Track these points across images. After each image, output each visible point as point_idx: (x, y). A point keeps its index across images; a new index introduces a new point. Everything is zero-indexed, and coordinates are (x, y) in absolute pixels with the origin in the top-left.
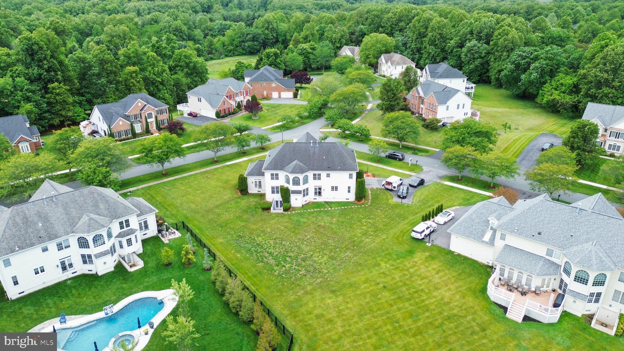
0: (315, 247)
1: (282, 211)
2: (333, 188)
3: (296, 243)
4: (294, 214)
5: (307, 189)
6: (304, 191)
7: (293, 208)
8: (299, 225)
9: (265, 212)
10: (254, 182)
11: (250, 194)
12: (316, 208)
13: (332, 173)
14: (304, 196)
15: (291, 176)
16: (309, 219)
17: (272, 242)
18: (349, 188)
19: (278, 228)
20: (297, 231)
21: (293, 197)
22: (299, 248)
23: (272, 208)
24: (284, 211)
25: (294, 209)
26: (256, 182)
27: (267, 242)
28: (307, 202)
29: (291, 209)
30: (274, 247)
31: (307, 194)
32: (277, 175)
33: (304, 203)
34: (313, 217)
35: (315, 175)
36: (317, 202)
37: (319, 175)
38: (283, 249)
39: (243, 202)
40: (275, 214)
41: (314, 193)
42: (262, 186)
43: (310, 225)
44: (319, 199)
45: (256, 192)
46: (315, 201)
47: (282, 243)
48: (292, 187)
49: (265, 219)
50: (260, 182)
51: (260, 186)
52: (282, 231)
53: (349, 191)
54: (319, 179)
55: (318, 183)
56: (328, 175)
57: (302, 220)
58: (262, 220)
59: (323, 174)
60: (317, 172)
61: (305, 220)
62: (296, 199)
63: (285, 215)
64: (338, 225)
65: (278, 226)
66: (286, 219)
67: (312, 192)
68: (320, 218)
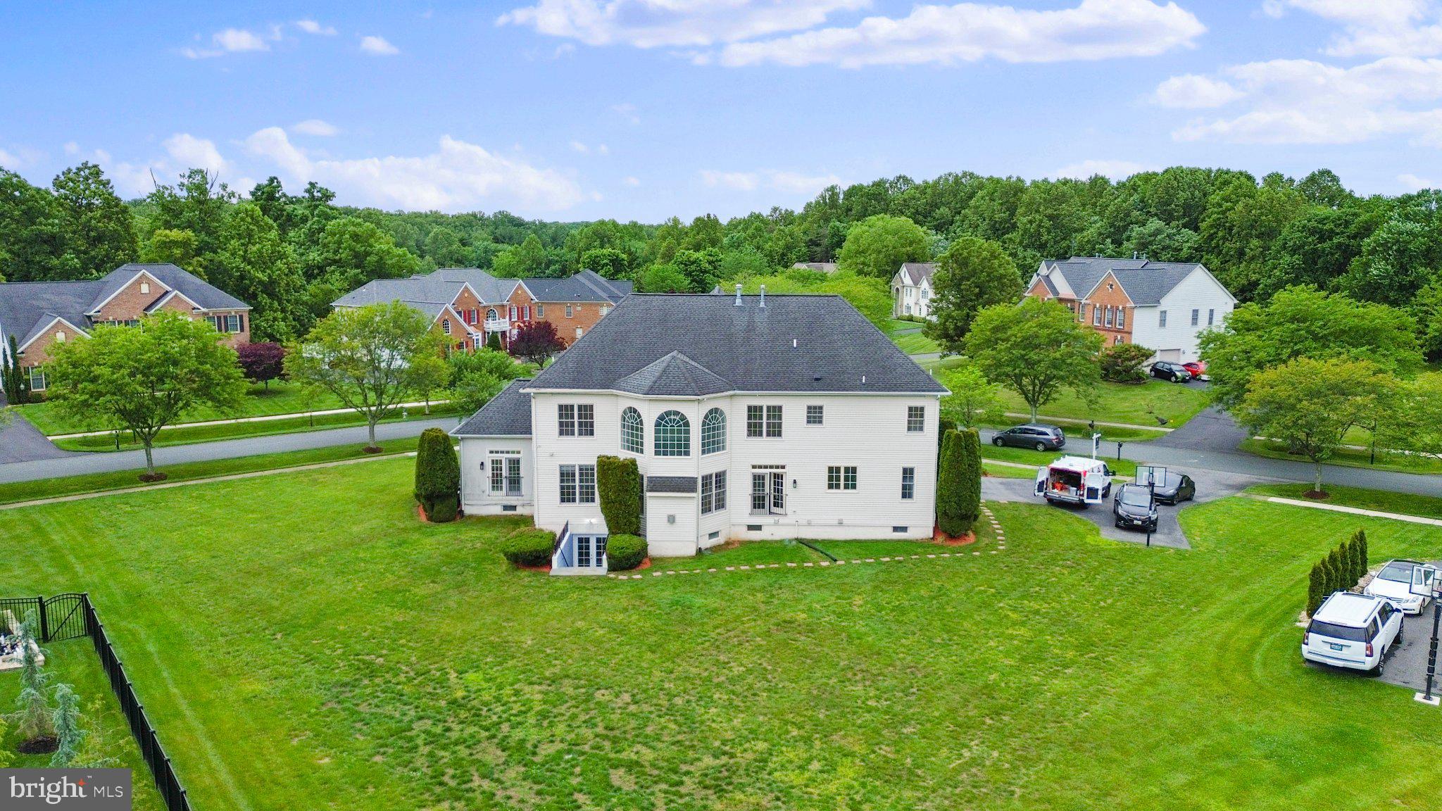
0: (779, 715)
1: (603, 570)
2: (833, 472)
3: (671, 696)
4: (657, 582)
5: (720, 478)
6: (707, 479)
7: (653, 560)
8: (685, 622)
9: (525, 575)
10: (488, 466)
11: (471, 516)
12: (760, 559)
13: (834, 406)
14: (706, 508)
15: (650, 412)
16: (732, 599)
17: (534, 694)
18: (908, 473)
19: (578, 632)
20: (673, 647)
21: (656, 508)
22: (688, 721)
23: (556, 559)
24: (612, 568)
25: (660, 562)
26: (496, 464)
27: (508, 690)
28: (720, 540)
29: (646, 565)
30: (543, 715)
31: (721, 504)
32: (587, 411)
33: (707, 543)
34: (753, 591)
35: (754, 412)
36: (763, 543)
37: (776, 412)
38: (590, 723)
39: (428, 541)
40: (570, 579)
41: (748, 502)
42: (524, 484)
43: (737, 618)
44: (775, 528)
45: (497, 510)
46: (755, 536)
47: (589, 698)
48: (651, 464)
49: (516, 599)
50: (515, 465)
51: (515, 483)
52: (598, 643)
53: (907, 493)
54: (776, 431)
55: (766, 451)
56: (815, 416)
57: (699, 601)
58: (500, 603)
59: (794, 409)
60: (765, 401)
61: (713, 602)
62: (671, 519)
63: (616, 585)
64: (883, 622)
65: (580, 624)
66: (620, 598)
67: (739, 492)
68: (786, 595)
